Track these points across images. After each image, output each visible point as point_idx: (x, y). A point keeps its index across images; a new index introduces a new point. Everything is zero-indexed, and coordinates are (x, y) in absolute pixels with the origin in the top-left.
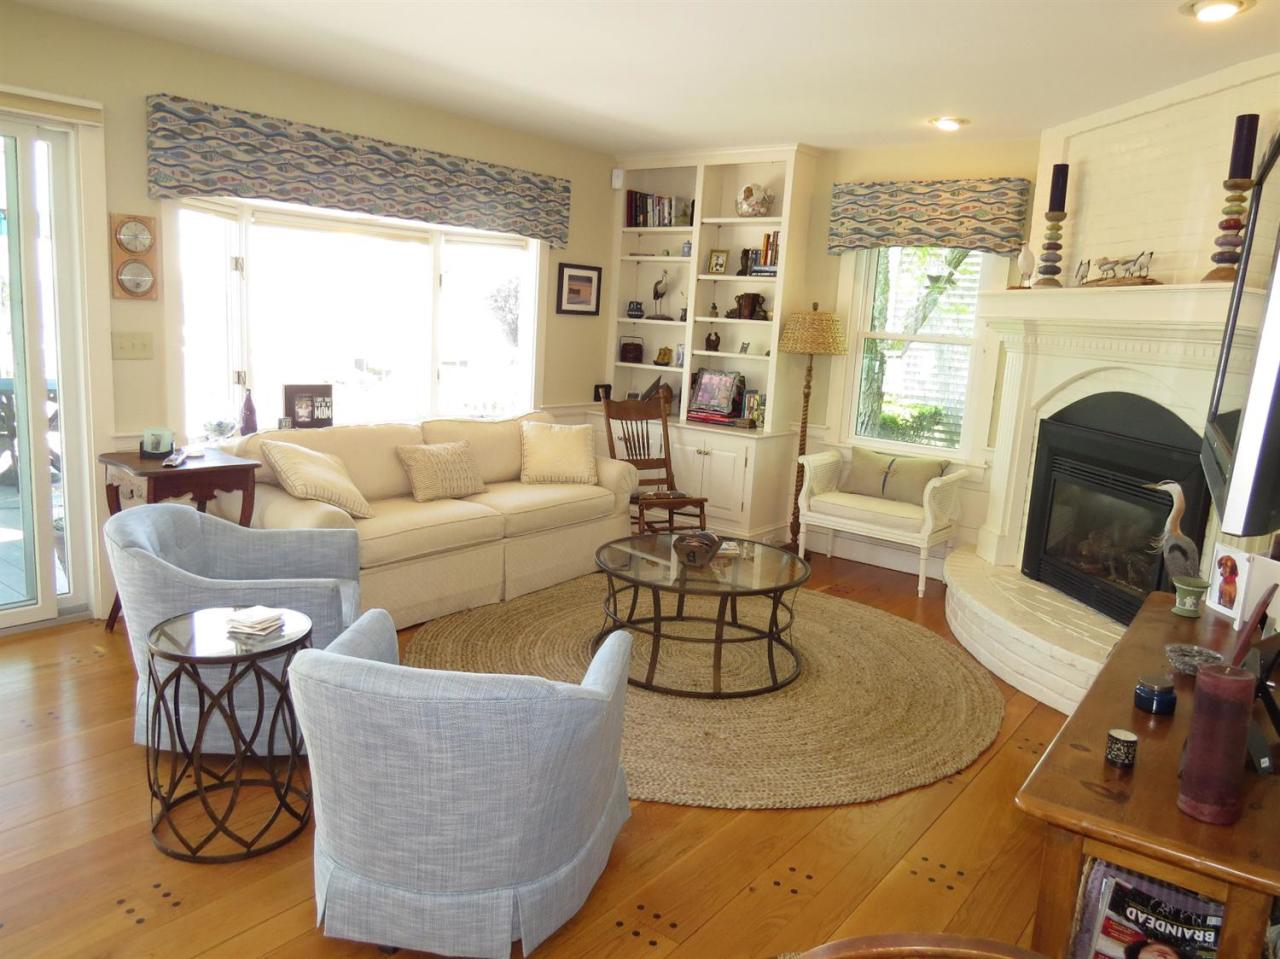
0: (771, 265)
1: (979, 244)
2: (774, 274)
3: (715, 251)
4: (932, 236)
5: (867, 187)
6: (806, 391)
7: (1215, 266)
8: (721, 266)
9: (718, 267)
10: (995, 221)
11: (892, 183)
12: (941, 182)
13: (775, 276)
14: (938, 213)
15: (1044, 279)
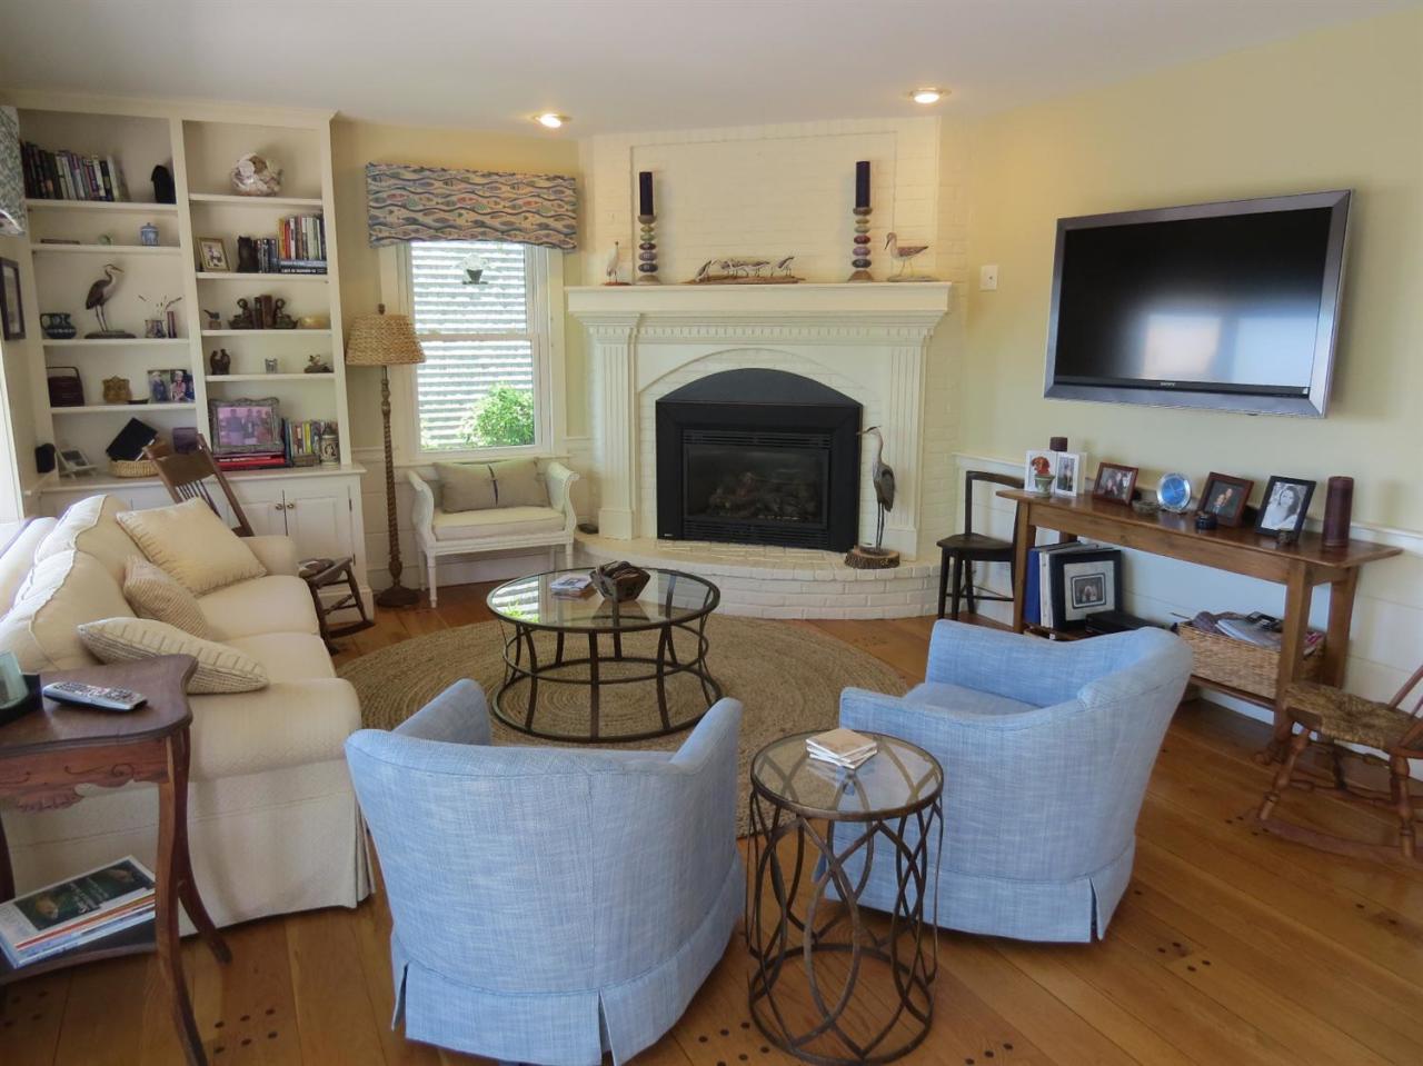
0: (297, 257)
1: (545, 240)
2: (324, 271)
3: (206, 239)
4: (497, 230)
5: (415, 171)
6: (385, 408)
7: (854, 269)
8: (219, 260)
9: (215, 261)
10: (557, 217)
11: (443, 170)
12: (497, 174)
13: (326, 273)
14: (501, 207)
15: (644, 277)
